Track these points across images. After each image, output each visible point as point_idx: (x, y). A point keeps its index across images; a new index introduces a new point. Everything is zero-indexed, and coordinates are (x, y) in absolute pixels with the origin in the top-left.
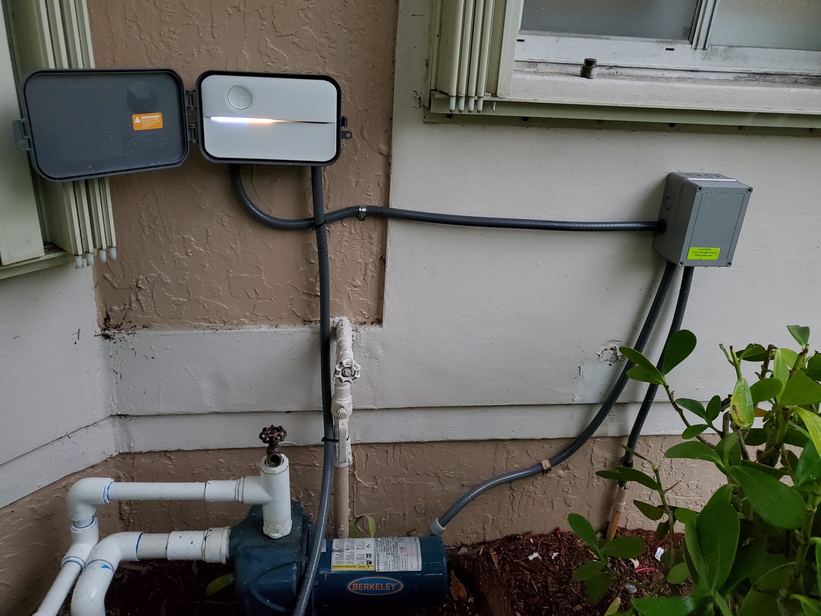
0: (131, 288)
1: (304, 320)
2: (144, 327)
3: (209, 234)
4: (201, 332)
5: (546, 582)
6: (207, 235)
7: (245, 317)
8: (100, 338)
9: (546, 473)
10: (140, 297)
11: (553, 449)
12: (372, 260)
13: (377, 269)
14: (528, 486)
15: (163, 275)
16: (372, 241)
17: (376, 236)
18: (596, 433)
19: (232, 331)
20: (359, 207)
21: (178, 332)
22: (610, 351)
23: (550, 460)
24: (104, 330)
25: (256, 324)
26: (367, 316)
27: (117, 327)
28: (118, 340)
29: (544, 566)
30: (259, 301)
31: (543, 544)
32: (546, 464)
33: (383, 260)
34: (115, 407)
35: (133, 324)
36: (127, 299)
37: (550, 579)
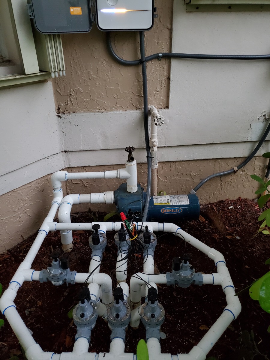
0: (68, 95)
1: (137, 108)
2: (73, 112)
3: (98, 70)
4: (96, 113)
5: (237, 216)
6: (97, 70)
7: (113, 107)
8: (57, 117)
9: (236, 173)
10: (71, 99)
11: (238, 162)
12: (164, 79)
13: (166, 83)
14: (228, 179)
15: (80, 89)
16: (164, 70)
17: (166, 67)
18: (256, 155)
19: (108, 113)
20: (159, 54)
21: (87, 114)
22: (263, 117)
23: (237, 167)
24: (58, 113)
25: (118, 110)
26: (162, 105)
27: (63, 113)
28: (64, 118)
29: (235, 210)
30: (118, 100)
31: (234, 203)
32: (236, 169)
33: (169, 79)
34: (64, 147)
35: (69, 111)
36: (66, 100)
37: (238, 215)
